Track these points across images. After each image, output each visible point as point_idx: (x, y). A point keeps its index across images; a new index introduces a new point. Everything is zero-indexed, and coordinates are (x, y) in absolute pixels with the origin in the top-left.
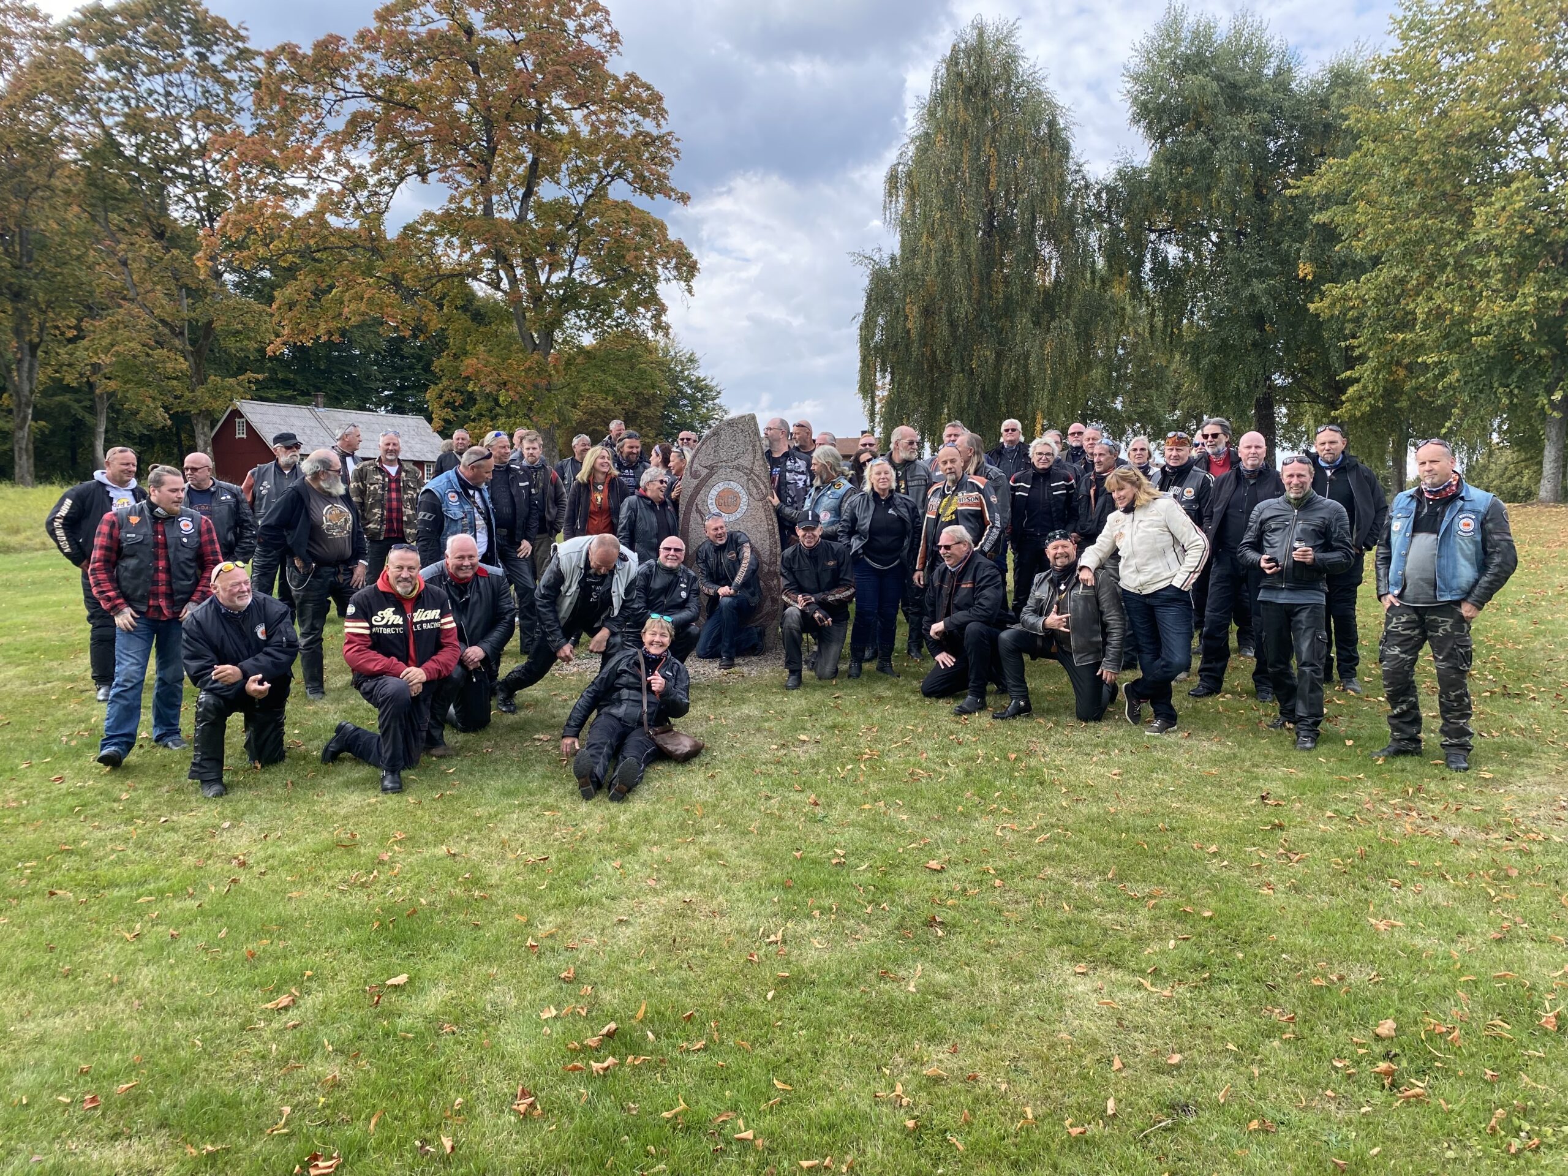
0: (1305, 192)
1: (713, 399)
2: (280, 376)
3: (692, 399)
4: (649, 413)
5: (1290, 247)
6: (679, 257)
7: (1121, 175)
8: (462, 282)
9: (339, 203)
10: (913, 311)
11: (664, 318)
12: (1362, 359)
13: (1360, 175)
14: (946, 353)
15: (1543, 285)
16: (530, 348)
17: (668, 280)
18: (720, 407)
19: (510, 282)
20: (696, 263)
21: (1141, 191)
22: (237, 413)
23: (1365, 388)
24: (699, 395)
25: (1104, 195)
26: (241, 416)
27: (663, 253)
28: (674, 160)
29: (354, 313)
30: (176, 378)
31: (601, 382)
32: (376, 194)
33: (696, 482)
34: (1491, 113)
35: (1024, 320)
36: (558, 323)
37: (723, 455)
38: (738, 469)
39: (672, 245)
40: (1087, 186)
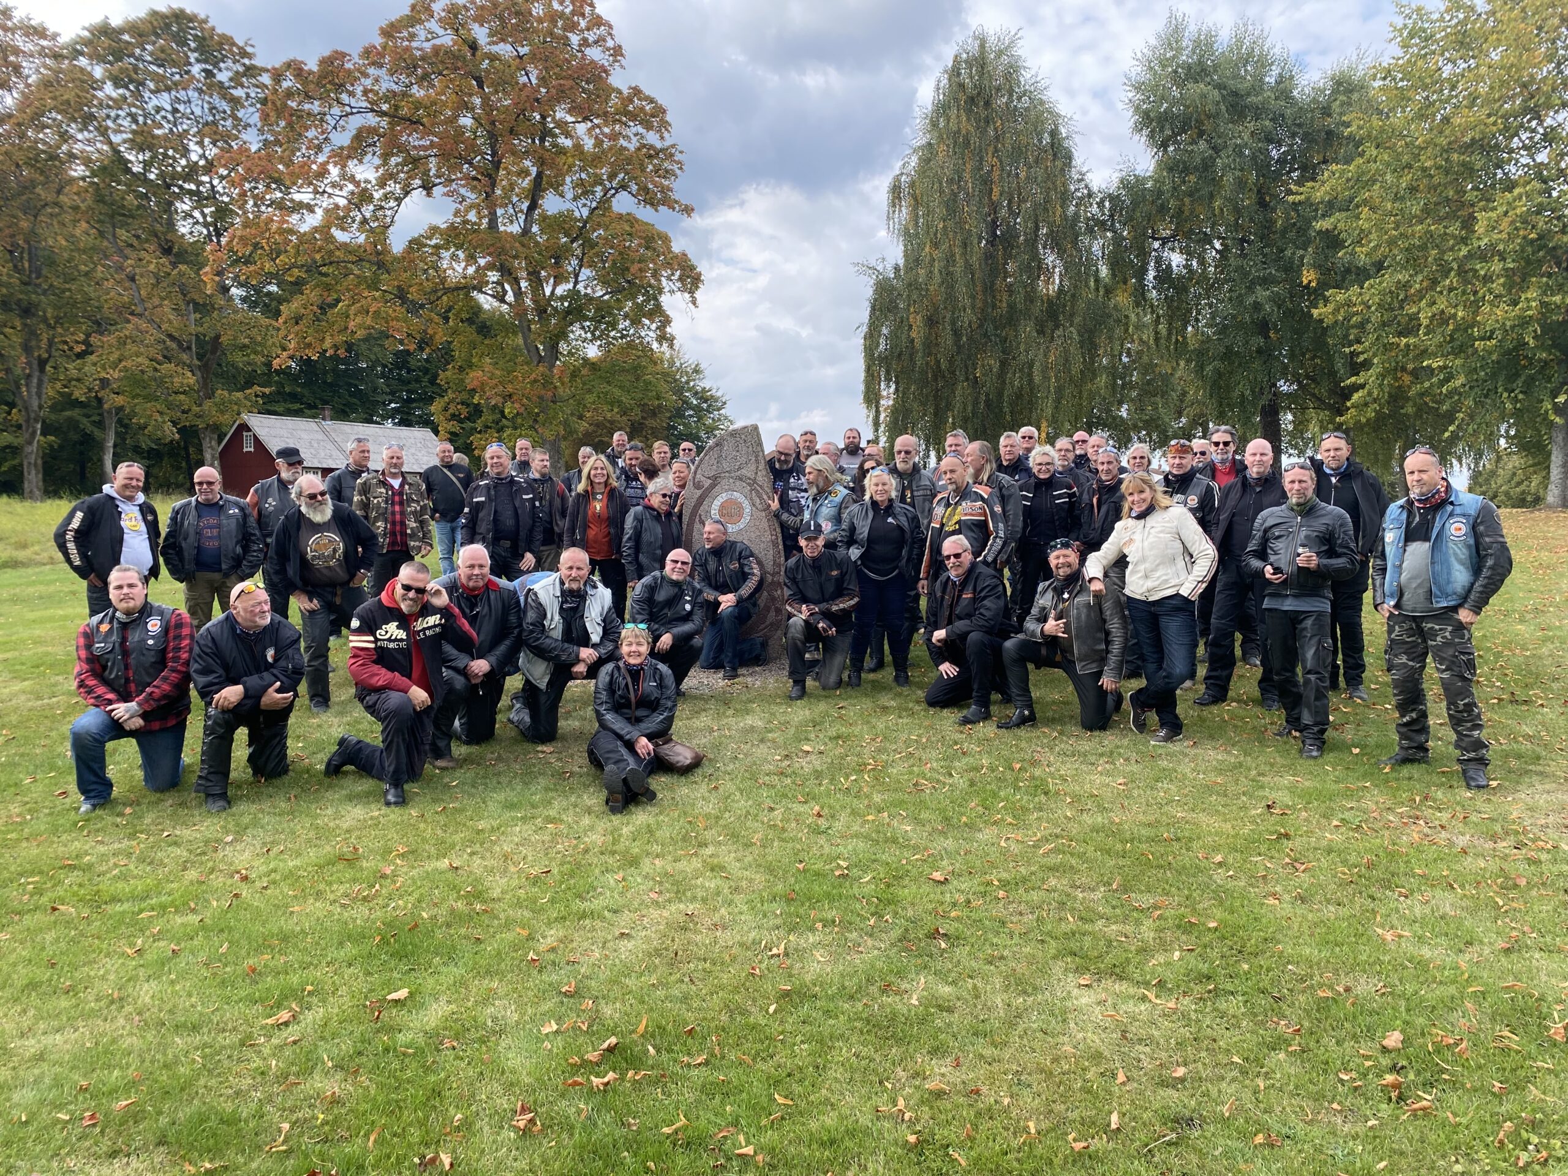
0: (1308, 199)
1: (719, 409)
2: (287, 389)
3: (698, 409)
4: (655, 424)
5: (1294, 253)
6: (683, 269)
7: (1124, 183)
8: (467, 295)
9: (345, 217)
10: (917, 321)
11: (668, 329)
12: (1367, 365)
13: (1362, 182)
14: (951, 363)
15: (1546, 290)
16: (535, 359)
17: (672, 292)
18: (726, 418)
19: (515, 295)
20: (700, 274)
21: (1144, 199)
22: (244, 427)
23: (1370, 394)
24: (705, 406)
25: (1107, 204)
26: (249, 430)
27: (668, 265)
28: (678, 172)
29: (360, 326)
30: (183, 393)
31: (606, 394)
32: (382, 208)
33: (699, 492)
34: (1492, 119)
35: (1027, 329)
36: (562, 334)
37: (726, 465)
38: (741, 479)
39: (676, 257)
40: (1090, 195)
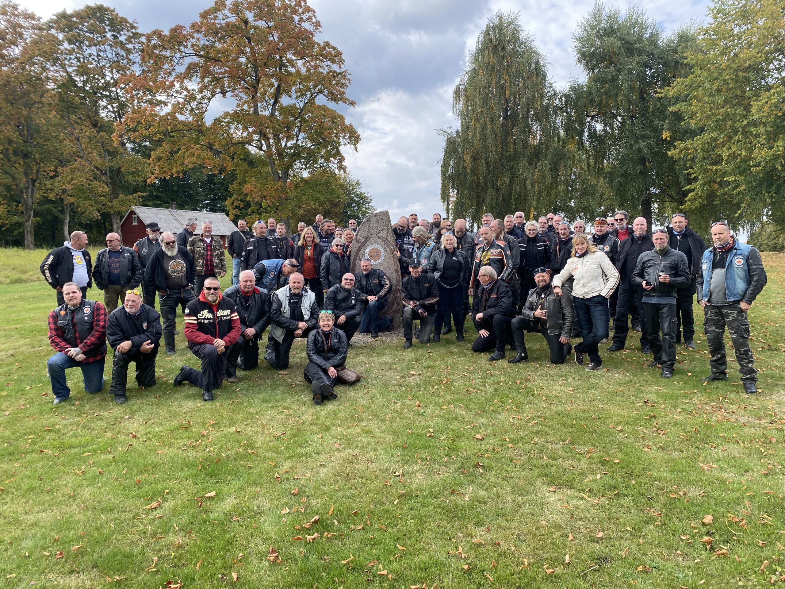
0: (666, 96)
1: (368, 203)
2: (154, 194)
3: (358, 203)
4: (337, 211)
5: (658, 123)
6: (350, 133)
7: (572, 88)
8: (243, 146)
9: (182, 108)
10: (468, 158)
11: (343, 163)
12: (695, 179)
13: (693, 87)
14: (485, 179)
16: (277, 178)
17: (345, 144)
18: (372, 207)
19: (267, 146)
20: (359, 135)
21: (582, 96)
22: (133, 213)
23: (697, 194)
24: (361, 201)
25: (564, 99)
26: (135, 214)
27: (343, 131)
28: (348, 84)
29: (190, 162)
30: (103, 196)
31: (313, 195)
32: (201, 103)
33: (359, 245)
34: (760, 55)
35: (524, 162)
36: (291, 166)
37: (373, 232)
38: (380, 238)
39: (347, 127)
40: (555, 94)
